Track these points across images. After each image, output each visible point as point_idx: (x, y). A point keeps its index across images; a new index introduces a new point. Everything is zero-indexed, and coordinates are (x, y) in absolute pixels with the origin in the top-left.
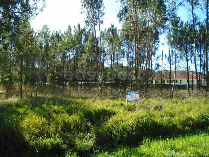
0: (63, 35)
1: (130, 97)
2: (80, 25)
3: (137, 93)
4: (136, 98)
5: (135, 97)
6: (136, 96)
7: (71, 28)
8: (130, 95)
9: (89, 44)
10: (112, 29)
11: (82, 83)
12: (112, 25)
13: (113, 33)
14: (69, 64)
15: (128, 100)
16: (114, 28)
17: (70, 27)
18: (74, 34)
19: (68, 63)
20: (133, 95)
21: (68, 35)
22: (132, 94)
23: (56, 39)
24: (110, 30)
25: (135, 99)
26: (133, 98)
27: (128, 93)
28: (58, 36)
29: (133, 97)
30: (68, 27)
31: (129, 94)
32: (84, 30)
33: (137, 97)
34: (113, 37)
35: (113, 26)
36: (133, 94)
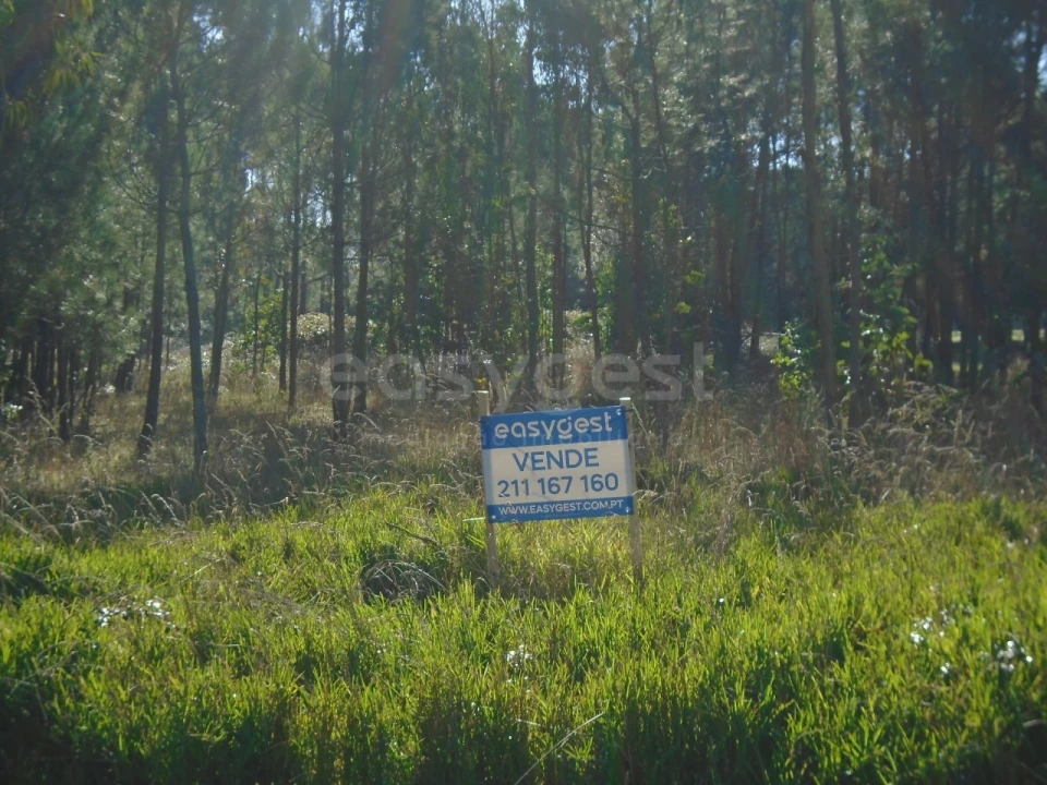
1: (520, 476)
3: (604, 436)
4: (594, 482)
5: (577, 473)
6: (588, 459)
8: (520, 452)
15: (497, 501)
20: (554, 449)
22: (539, 441)
25: (577, 492)
26: (550, 485)
27: (501, 431)
29: (555, 471)
31: (511, 442)
33: (603, 471)
36: (555, 440)
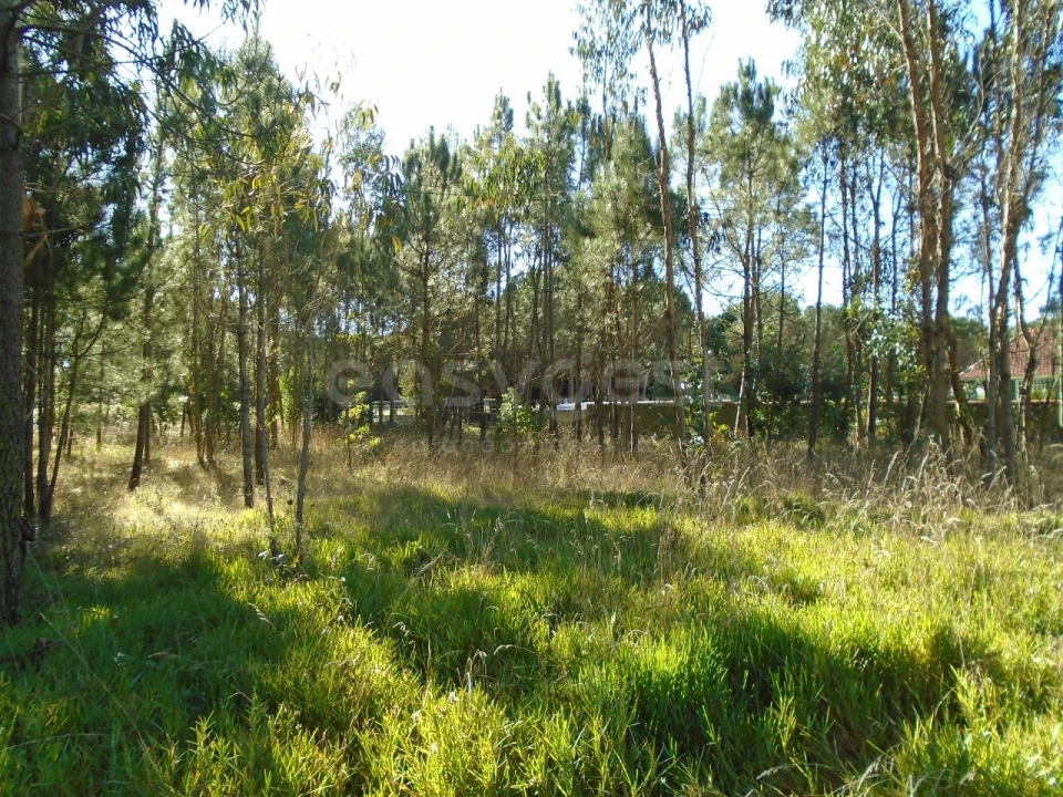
0: (468, 151)
2: (557, 84)
7: (511, 105)
9: (615, 181)
10: (746, 85)
11: (578, 406)
12: (745, 64)
13: (749, 113)
14: (509, 307)
16: (759, 79)
17: (504, 102)
18: (529, 134)
19: (503, 302)
21: (496, 145)
23: (429, 168)
24: (736, 95)
28: (440, 154)
30: (492, 103)
32: (584, 109)
34: (754, 137)
35: (749, 73)
